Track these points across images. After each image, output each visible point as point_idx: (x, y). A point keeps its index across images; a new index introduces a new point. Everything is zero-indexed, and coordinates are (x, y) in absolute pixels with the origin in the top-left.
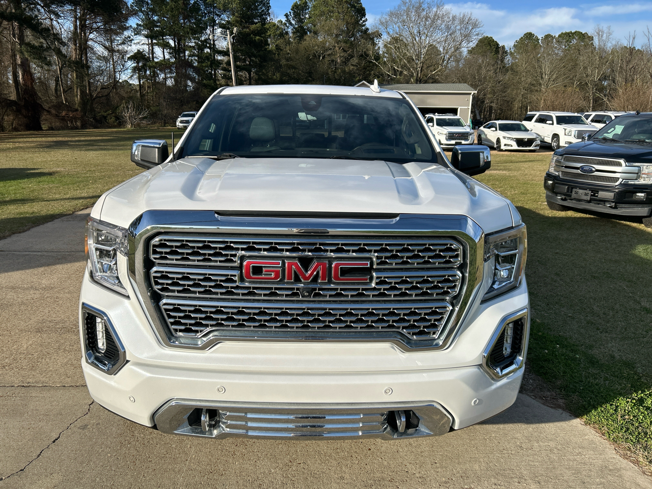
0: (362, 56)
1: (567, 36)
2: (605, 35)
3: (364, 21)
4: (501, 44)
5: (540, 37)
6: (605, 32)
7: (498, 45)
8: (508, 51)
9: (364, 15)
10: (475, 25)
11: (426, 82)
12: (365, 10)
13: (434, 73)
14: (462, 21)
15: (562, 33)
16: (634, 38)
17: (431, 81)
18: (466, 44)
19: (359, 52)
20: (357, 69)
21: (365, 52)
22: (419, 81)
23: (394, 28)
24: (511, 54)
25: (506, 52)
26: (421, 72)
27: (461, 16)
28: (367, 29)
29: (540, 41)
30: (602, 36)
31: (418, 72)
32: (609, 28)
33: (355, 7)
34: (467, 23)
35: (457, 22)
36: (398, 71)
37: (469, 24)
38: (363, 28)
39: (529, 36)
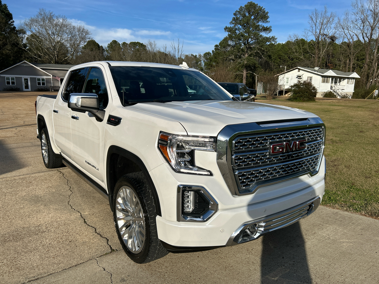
0: (14, 44)
1: (134, 44)
2: (153, 45)
3: (12, 22)
4: (100, 45)
5: (120, 43)
6: (153, 44)
7: (99, 45)
8: (105, 49)
9: (11, 18)
10: (87, 33)
11: (61, 63)
12: (12, 15)
13: (66, 58)
14: (79, 30)
15: (131, 42)
16: (166, 48)
17: (65, 63)
18: (83, 43)
19: (12, 41)
20: (11, 53)
21: (16, 42)
22: (57, 63)
23: (36, 29)
24: (107, 51)
25: (104, 50)
26: (57, 57)
27: (79, 27)
28: (15, 27)
29: (121, 45)
30: (152, 46)
31: (55, 57)
32: (154, 42)
33: (4, 12)
34: (82, 31)
35: (76, 30)
36: (42, 56)
37: (83, 32)
38: (12, 26)
39: (115, 42)
